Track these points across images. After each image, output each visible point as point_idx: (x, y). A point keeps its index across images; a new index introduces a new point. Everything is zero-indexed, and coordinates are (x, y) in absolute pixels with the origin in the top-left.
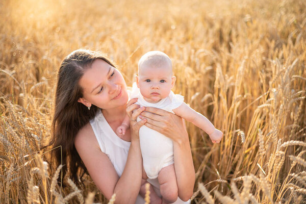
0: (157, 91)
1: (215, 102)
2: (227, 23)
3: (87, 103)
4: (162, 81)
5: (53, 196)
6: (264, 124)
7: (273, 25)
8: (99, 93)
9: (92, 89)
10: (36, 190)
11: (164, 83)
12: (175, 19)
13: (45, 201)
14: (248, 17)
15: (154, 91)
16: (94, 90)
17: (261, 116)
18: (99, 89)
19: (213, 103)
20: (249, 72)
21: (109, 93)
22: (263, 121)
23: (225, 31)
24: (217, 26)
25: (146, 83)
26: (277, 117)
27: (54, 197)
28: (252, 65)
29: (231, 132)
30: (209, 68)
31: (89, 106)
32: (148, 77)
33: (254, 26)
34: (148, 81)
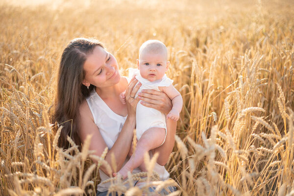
0: (153, 73)
1: (192, 92)
2: (203, 33)
3: (87, 83)
4: (159, 65)
5: (55, 150)
6: (233, 109)
7: (243, 33)
8: (99, 74)
9: (94, 72)
10: (40, 146)
11: (160, 67)
12: (156, 29)
13: (48, 154)
14: (222, 28)
15: (151, 73)
16: (95, 72)
17: (231, 102)
18: (100, 71)
19: (190, 93)
20: (221, 68)
21: (106, 74)
22: (232, 106)
23: (202, 40)
24: (194, 35)
25: (145, 66)
26: (244, 102)
27: (56, 152)
28: (225, 62)
29: (205, 117)
30: (187, 67)
31: (88, 85)
32: (148, 62)
33: (227, 34)
34: (147, 64)
